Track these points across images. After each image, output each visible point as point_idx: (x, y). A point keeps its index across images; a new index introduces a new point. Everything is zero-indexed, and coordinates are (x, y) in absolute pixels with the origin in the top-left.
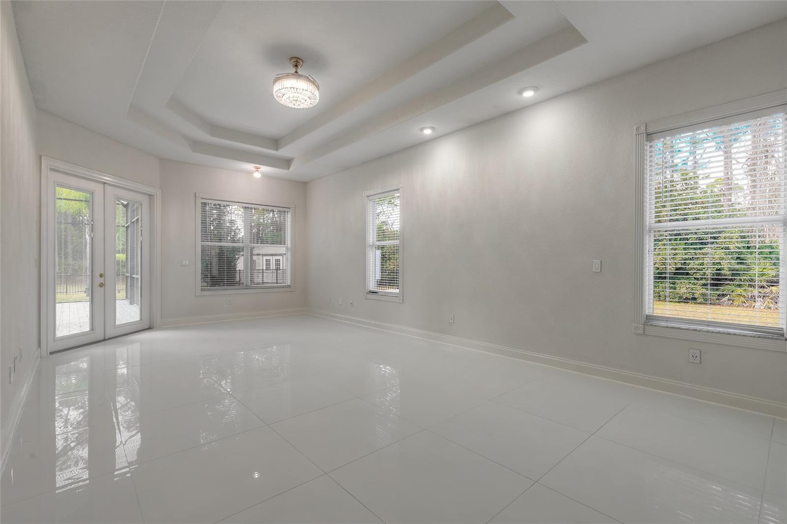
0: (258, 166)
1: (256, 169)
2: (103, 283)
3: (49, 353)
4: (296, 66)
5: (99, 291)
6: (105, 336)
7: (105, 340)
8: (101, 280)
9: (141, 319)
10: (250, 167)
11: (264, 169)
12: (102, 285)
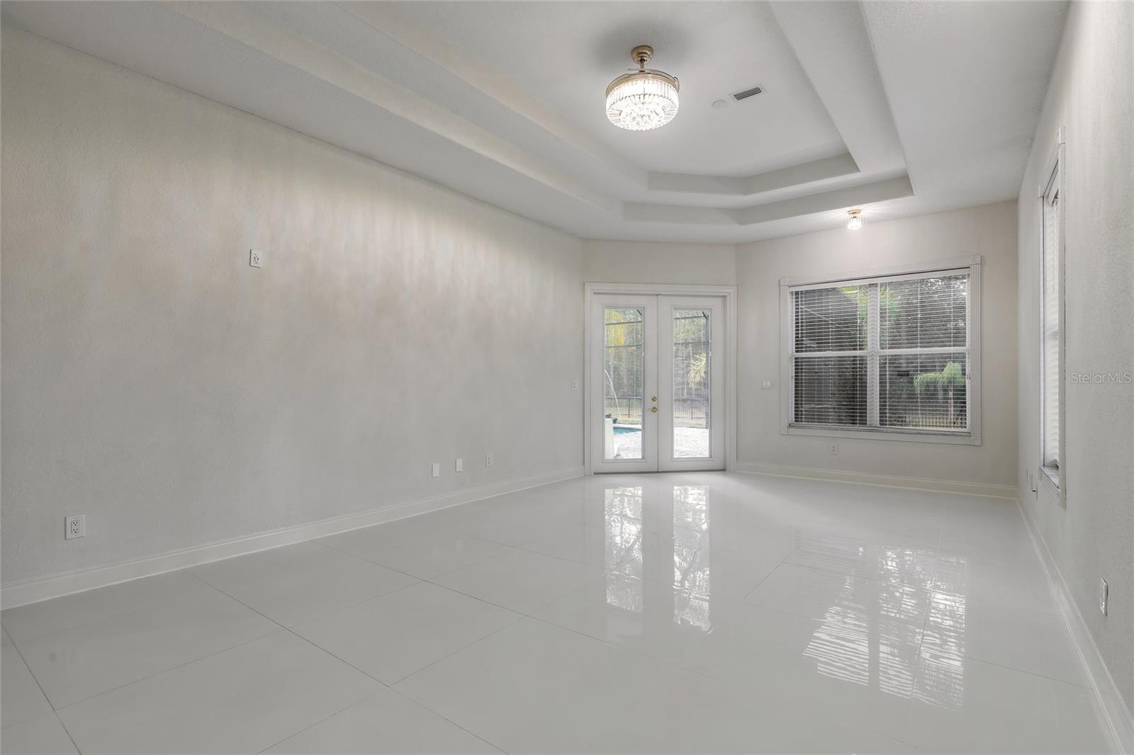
0: (855, 208)
1: (852, 216)
2: (656, 407)
3: (592, 474)
4: (642, 60)
5: (651, 417)
6: (658, 469)
7: (658, 472)
8: (654, 404)
9: (711, 456)
10: (840, 214)
11: (869, 210)
12: (654, 409)
